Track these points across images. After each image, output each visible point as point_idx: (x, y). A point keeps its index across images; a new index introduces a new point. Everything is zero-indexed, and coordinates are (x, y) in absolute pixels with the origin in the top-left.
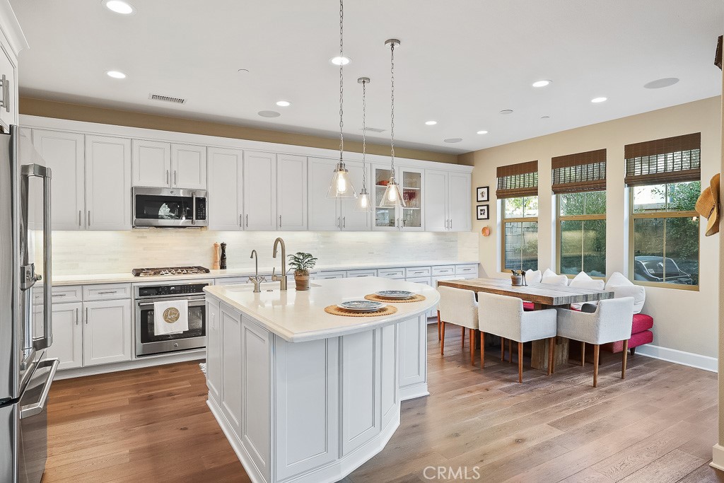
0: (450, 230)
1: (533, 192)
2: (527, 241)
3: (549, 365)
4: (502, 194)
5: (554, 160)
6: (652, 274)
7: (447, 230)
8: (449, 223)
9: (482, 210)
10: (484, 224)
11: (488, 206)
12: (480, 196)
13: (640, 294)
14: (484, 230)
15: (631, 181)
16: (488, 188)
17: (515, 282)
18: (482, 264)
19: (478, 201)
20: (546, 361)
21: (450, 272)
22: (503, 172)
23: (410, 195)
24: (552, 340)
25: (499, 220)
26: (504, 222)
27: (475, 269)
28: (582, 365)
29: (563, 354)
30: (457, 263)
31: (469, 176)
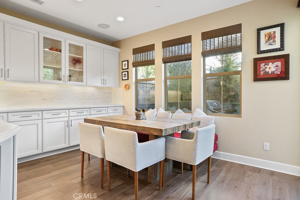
0: (105, 85)
1: (152, 62)
2: (151, 94)
3: (160, 179)
4: (136, 64)
5: (164, 43)
6: (213, 109)
7: (103, 85)
8: (104, 81)
9: (125, 74)
10: (126, 82)
11: (128, 72)
12: (123, 66)
13: (212, 121)
14: (126, 86)
15: (205, 54)
16: (128, 61)
17: (138, 117)
18: (125, 106)
19: (122, 69)
20: (158, 176)
21: (104, 112)
22: (136, 51)
23: (76, 61)
24: (162, 163)
25: (134, 80)
26: (137, 82)
27: (121, 110)
28: (181, 173)
29: (169, 168)
30: (109, 106)
31: (117, 54)
